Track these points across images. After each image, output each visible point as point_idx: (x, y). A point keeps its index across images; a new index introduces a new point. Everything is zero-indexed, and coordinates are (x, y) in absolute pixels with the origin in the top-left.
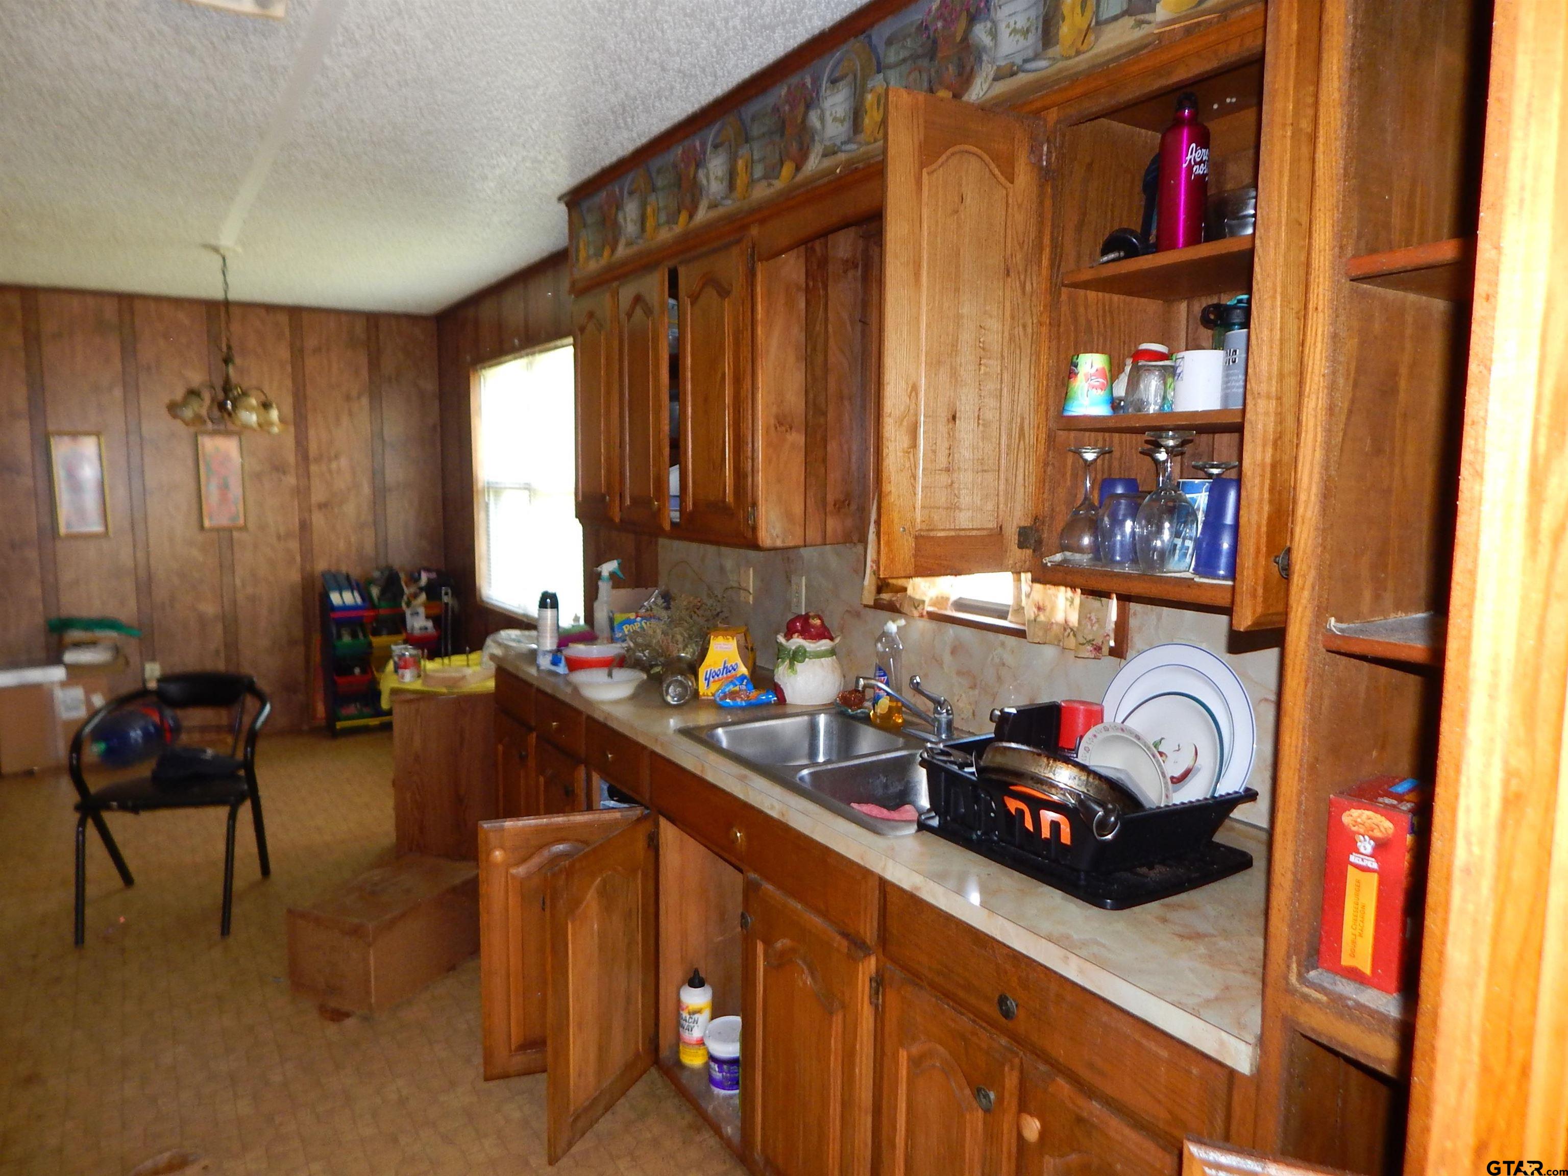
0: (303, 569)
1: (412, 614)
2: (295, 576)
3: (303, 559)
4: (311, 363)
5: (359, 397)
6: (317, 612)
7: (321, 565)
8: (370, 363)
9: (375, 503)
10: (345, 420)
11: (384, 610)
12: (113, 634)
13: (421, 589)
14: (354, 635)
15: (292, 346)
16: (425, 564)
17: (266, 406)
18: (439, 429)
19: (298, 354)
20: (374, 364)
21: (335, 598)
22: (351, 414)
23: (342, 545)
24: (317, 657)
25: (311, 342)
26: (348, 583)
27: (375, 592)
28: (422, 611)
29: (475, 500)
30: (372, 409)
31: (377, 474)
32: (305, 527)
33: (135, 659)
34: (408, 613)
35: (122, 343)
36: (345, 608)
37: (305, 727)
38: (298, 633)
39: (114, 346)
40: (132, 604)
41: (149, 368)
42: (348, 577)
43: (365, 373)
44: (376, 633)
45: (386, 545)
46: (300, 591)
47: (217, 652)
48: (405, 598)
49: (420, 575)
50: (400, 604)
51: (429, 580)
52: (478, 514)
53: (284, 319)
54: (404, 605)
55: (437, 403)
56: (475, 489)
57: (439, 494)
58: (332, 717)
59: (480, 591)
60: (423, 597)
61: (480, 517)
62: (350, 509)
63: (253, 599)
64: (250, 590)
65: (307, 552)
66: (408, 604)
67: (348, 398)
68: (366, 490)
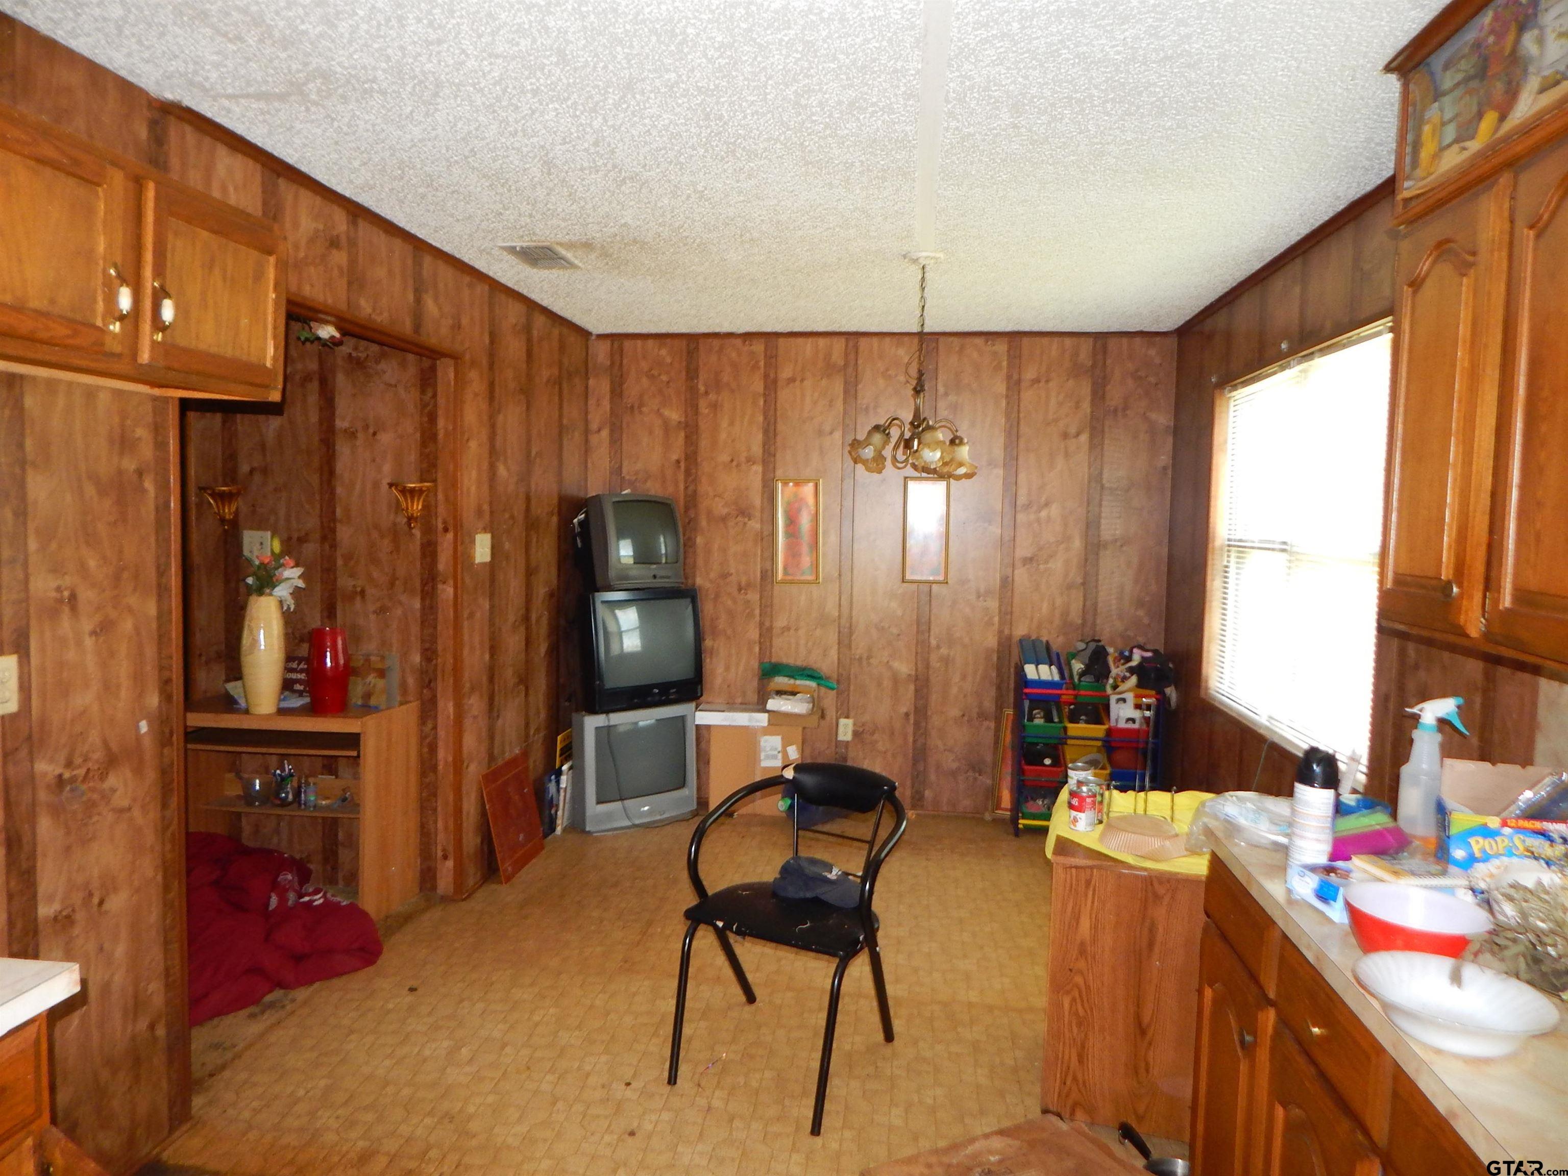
0: (1000, 632)
1: (1118, 700)
2: (992, 641)
3: (1001, 623)
4: (1028, 396)
5: (1077, 435)
6: (1012, 686)
7: (1020, 630)
8: (1094, 393)
9: (1086, 560)
10: (1060, 462)
11: (1086, 690)
12: (813, 684)
13: (1132, 670)
14: (1049, 719)
15: (1009, 377)
16: (1141, 640)
17: (955, 441)
18: (1170, 472)
19: (1014, 386)
20: (1099, 394)
21: (1030, 671)
22: (1067, 455)
23: (1045, 607)
24: (1007, 737)
25: (1029, 374)
26: (1049, 656)
27: (1078, 666)
28: (1130, 696)
29: (1210, 562)
30: (1092, 447)
31: (1091, 525)
32: (1007, 584)
33: (831, 713)
34: (1113, 699)
35: (846, 383)
36: (1040, 684)
37: (988, 817)
38: (989, 705)
39: (838, 387)
40: (833, 654)
41: (867, 409)
42: (1048, 646)
43: (1086, 406)
44: (1074, 719)
45: (1095, 614)
46: (995, 658)
47: (907, 715)
48: (1111, 681)
49: (1131, 652)
50: (1105, 686)
51: (1144, 659)
52: (1213, 580)
53: (1001, 347)
54: (1109, 690)
55: (1170, 440)
56: (1210, 546)
57: (1165, 551)
58: (1017, 810)
59: (1207, 681)
60: (1134, 680)
61: (1214, 585)
62: (1057, 565)
63: (947, 661)
64: (944, 651)
65: (1007, 613)
66: (1115, 687)
67: (1065, 436)
68: (1077, 543)
